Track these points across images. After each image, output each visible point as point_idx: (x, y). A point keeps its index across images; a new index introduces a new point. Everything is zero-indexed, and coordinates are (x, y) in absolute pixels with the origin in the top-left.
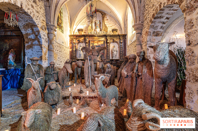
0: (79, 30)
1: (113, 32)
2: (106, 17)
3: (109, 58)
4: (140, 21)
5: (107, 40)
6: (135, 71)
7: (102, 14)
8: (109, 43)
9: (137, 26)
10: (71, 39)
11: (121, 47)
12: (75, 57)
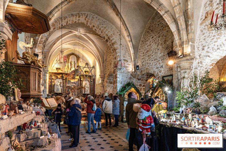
0: (57, 69)
1: (85, 72)
2: (80, 60)
3: (82, 92)
4: (103, 73)
5: (81, 78)
6: (99, 101)
7: (76, 57)
8: (82, 81)
9: (102, 76)
10: (50, 75)
11: (91, 84)
12: (54, 90)
